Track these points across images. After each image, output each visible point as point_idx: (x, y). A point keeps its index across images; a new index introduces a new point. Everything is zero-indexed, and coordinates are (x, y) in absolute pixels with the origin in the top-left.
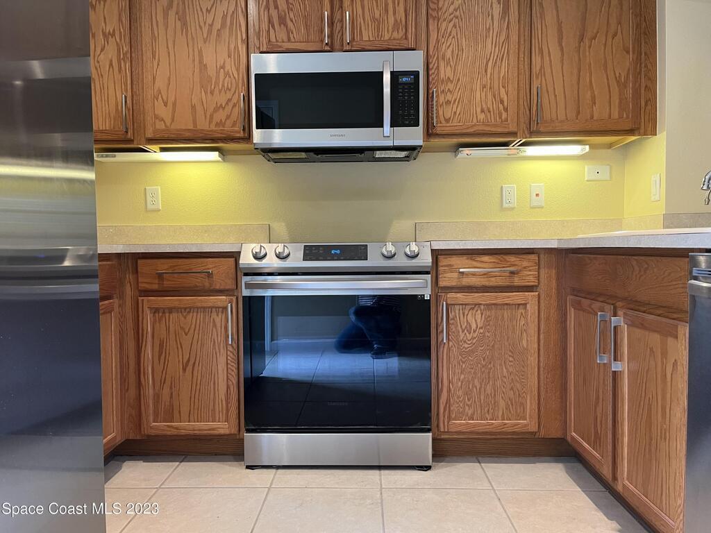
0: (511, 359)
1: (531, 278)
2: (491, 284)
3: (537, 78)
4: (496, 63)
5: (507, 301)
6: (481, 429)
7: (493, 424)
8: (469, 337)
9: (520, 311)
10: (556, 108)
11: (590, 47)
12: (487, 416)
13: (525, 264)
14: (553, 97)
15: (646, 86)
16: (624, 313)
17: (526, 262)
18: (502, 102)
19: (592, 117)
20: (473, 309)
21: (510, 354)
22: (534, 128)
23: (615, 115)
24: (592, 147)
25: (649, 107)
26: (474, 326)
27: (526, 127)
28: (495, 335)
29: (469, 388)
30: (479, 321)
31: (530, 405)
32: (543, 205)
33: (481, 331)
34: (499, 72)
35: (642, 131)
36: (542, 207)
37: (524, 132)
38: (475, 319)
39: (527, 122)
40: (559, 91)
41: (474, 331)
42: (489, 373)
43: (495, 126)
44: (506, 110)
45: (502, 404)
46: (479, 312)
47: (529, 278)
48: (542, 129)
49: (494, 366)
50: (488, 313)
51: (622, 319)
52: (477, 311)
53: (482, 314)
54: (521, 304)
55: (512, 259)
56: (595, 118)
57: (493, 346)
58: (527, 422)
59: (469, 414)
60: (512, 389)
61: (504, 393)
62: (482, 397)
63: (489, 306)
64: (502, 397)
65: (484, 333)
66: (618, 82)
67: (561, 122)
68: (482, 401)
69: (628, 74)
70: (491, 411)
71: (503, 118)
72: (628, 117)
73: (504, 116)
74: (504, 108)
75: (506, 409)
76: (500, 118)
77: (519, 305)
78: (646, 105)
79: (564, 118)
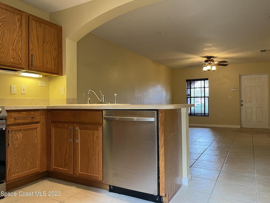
0: (32, 148)
1: (39, 119)
2: (25, 122)
3: (31, 51)
4: (17, 42)
5: (31, 127)
6: (21, 176)
7: (26, 173)
8: (17, 142)
9: (35, 131)
10: (37, 62)
11: (46, 46)
12: (24, 170)
13: (37, 114)
14: (36, 58)
15: (60, 61)
16: (79, 127)
17: (37, 113)
18: (19, 56)
19: (47, 68)
20: (19, 132)
21: (32, 146)
22: (30, 67)
23: (53, 68)
24: (43, 76)
25: (61, 67)
26: (19, 138)
27: (27, 67)
28: (27, 141)
29: (17, 161)
30: (21, 136)
31: (38, 162)
32: (26, 93)
33: (22, 139)
34: (18, 46)
35: (59, 74)
36: (25, 94)
37: (26, 68)
38: (20, 135)
39: (28, 65)
40: (38, 56)
41: (19, 140)
42: (24, 154)
43: (17, 64)
44: (21, 60)
45: (29, 165)
46: (21, 132)
47: (37, 119)
48: (33, 69)
49: (26, 152)
50: (24, 132)
51: (78, 128)
52: (20, 132)
53: (22, 133)
54: (35, 128)
55: (33, 113)
56: (48, 68)
57: (26, 144)
58: (37, 169)
59: (17, 172)
60: (32, 158)
61: (29, 160)
62: (22, 164)
63: (24, 130)
64: (29, 162)
65: (23, 140)
66: (54, 58)
67: (38, 67)
68: (22, 165)
69: (56, 57)
70: (25, 168)
71: (20, 62)
72: (56, 69)
73: (20, 61)
74: (20, 58)
75: (30, 166)
76: (19, 62)
77: (34, 128)
78: (60, 67)
79: (39, 66)
